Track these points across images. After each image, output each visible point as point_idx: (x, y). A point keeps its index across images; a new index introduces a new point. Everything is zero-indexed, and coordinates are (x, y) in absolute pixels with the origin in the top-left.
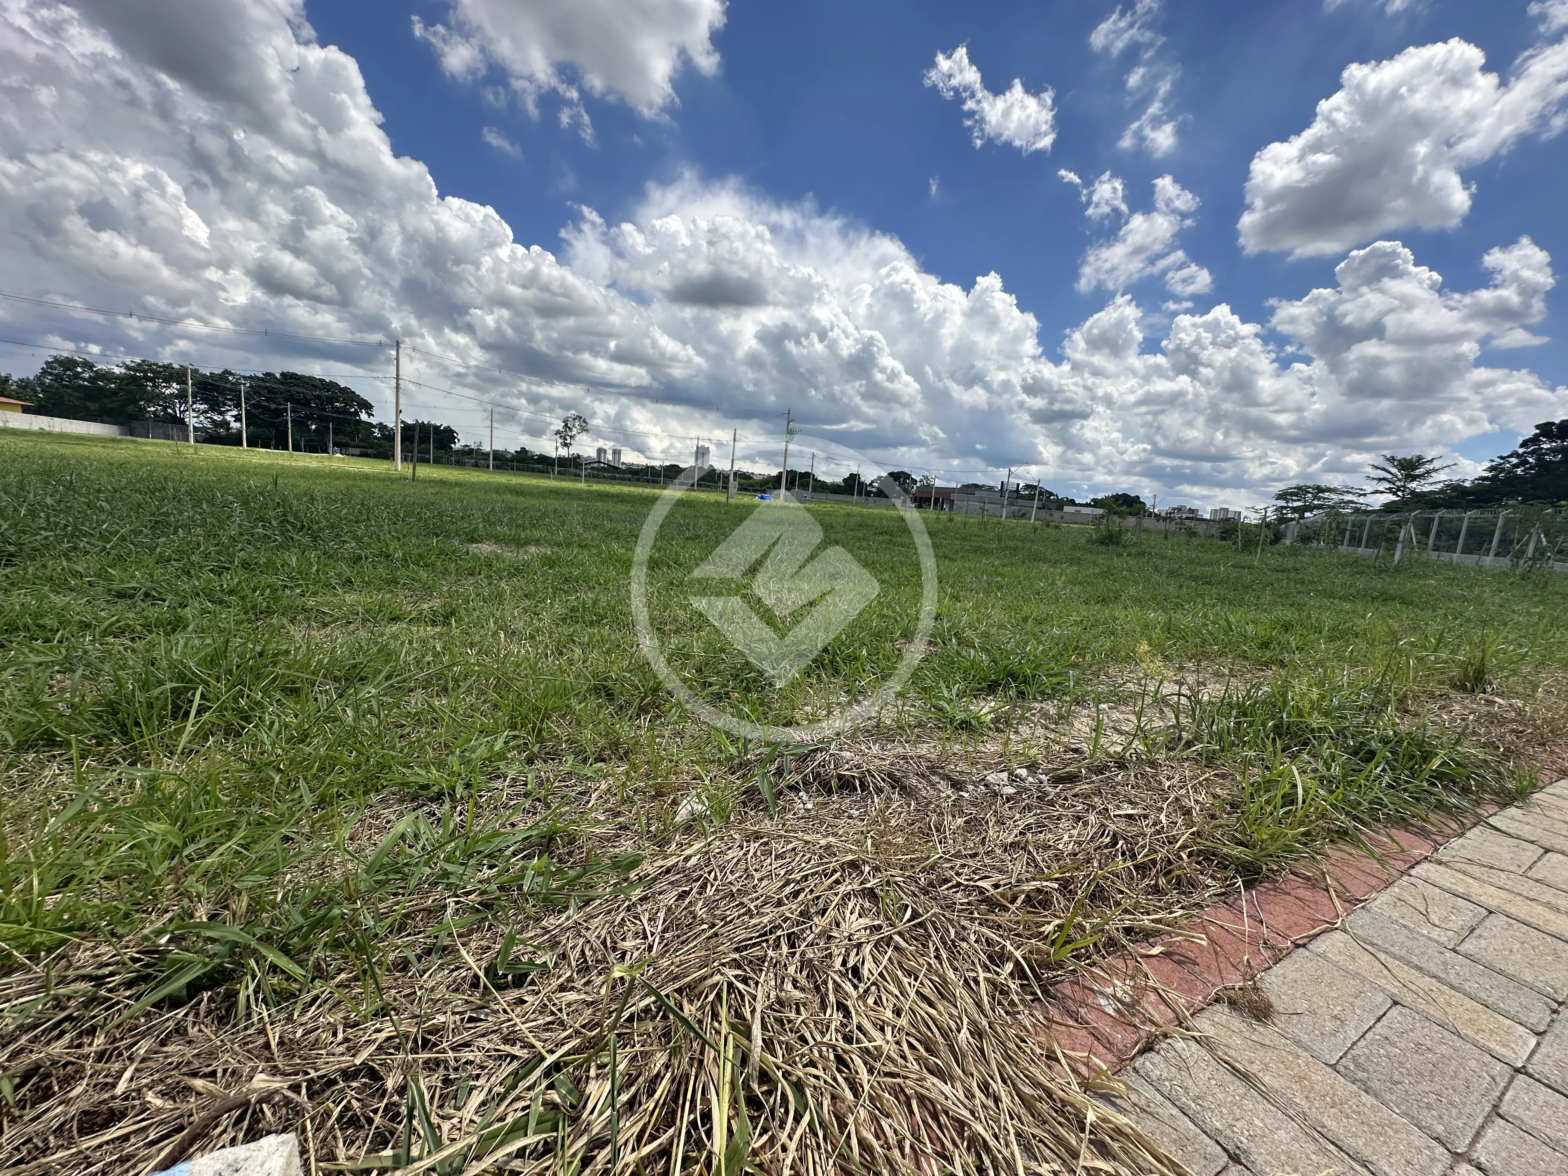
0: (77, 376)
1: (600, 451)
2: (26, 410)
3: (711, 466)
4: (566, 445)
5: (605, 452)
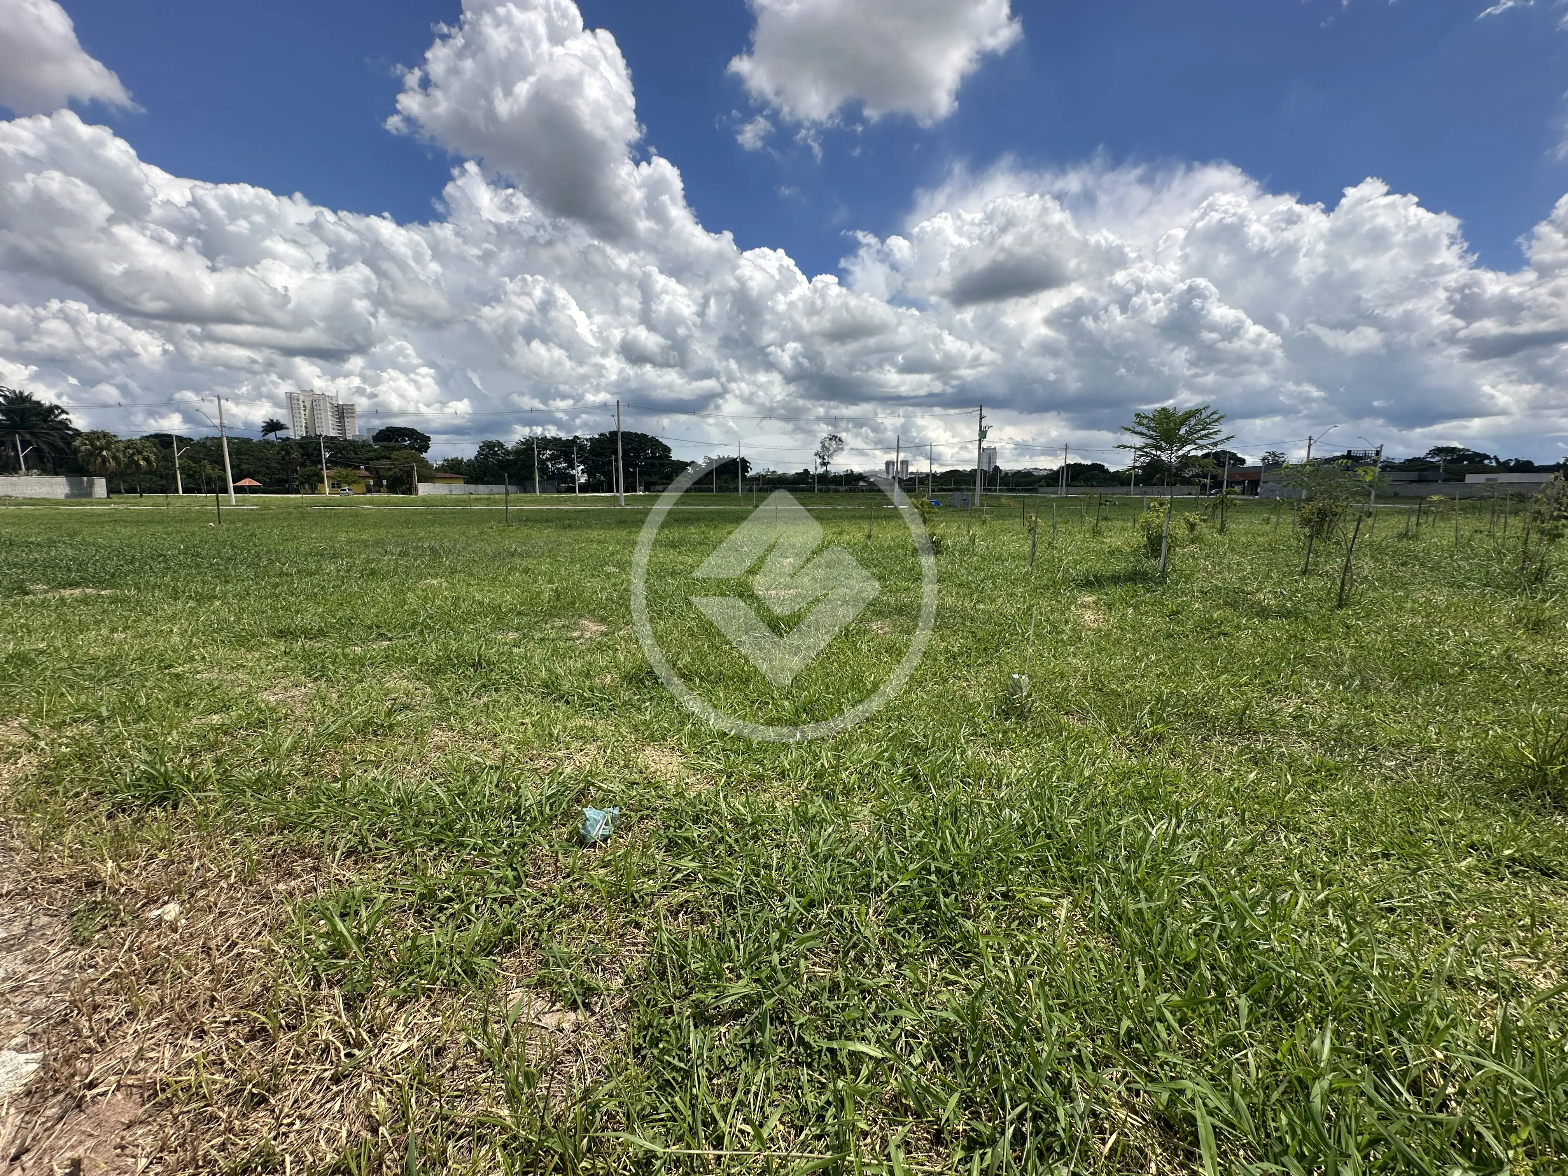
0: (495, 453)
1: (890, 464)
3: (997, 468)
4: (824, 464)
5: (894, 463)
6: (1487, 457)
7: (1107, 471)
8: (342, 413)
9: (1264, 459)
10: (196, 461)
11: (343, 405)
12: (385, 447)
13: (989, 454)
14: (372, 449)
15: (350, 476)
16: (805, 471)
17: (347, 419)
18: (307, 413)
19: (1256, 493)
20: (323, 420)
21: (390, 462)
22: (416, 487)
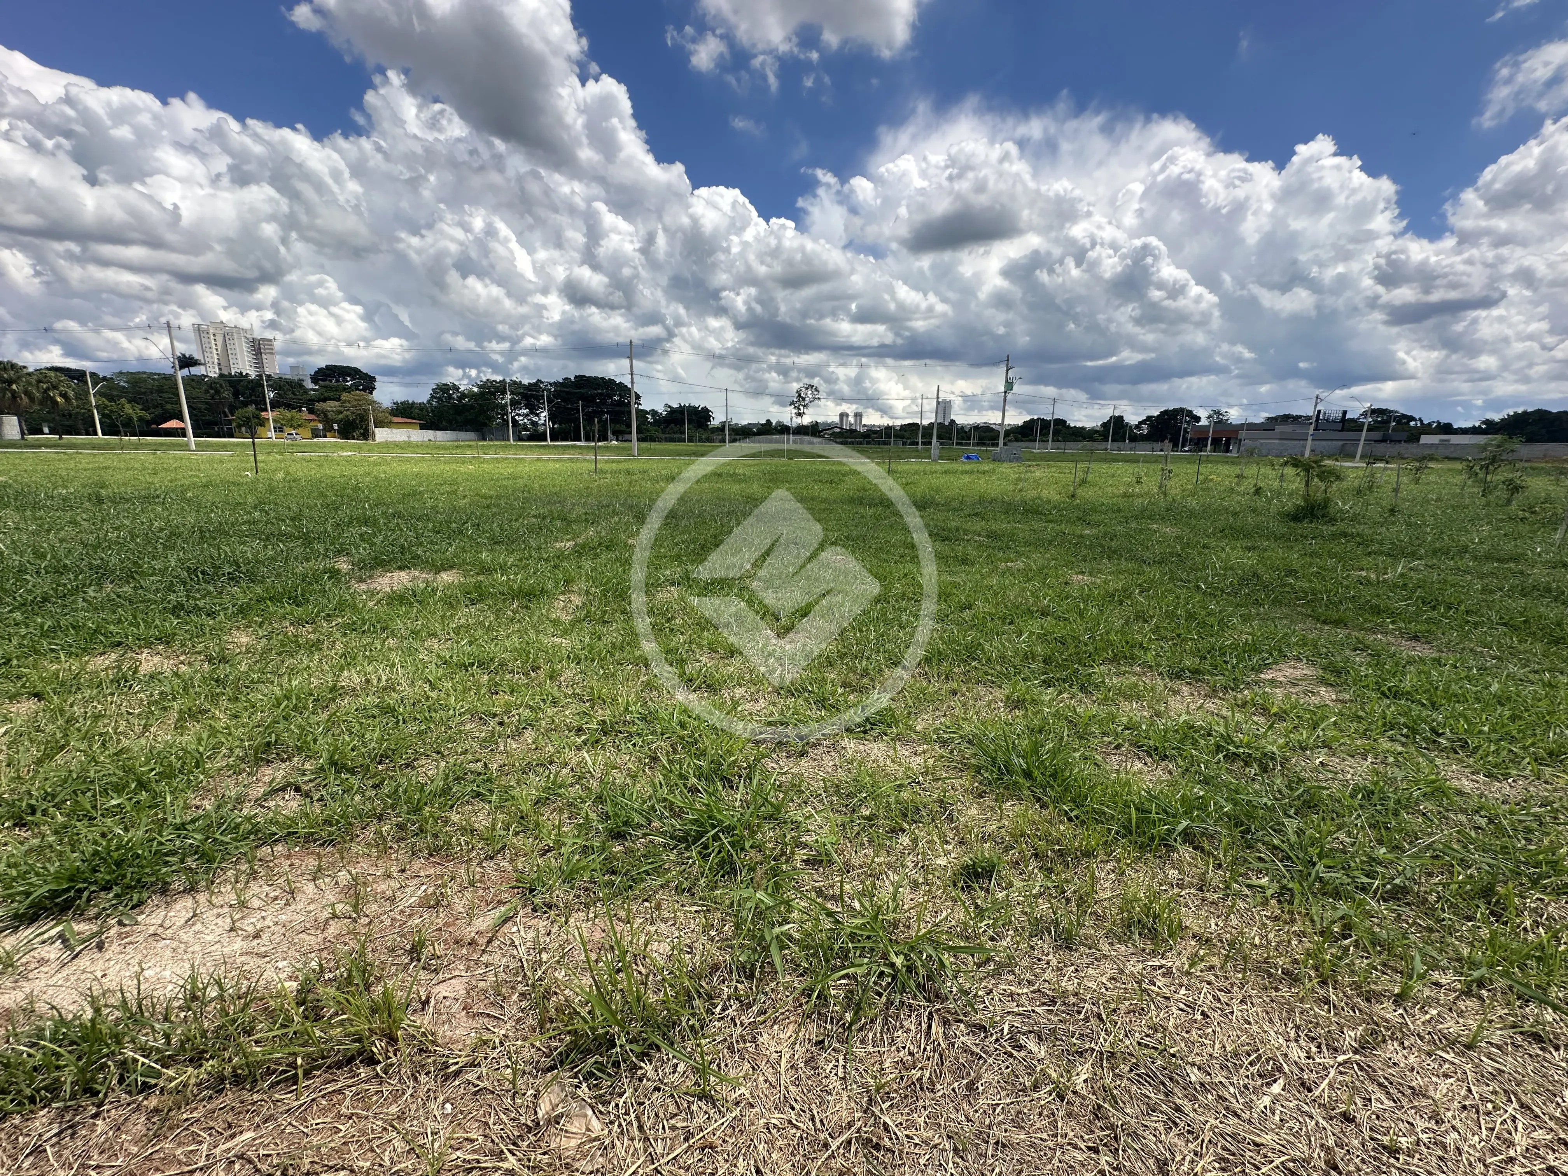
0: (450, 397)
1: (843, 415)
2: (422, 427)
3: (953, 421)
4: (800, 415)
5: (847, 415)
7: (1069, 426)
8: (259, 348)
10: (111, 399)
11: (259, 340)
12: (325, 387)
13: (943, 407)
14: (312, 389)
15: (292, 419)
16: (769, 422)
17: (264, 357)
18: (219, 348)
19: (1231, 452)
20: (239, 356)
21: (337, 403)
22: (374, 433)
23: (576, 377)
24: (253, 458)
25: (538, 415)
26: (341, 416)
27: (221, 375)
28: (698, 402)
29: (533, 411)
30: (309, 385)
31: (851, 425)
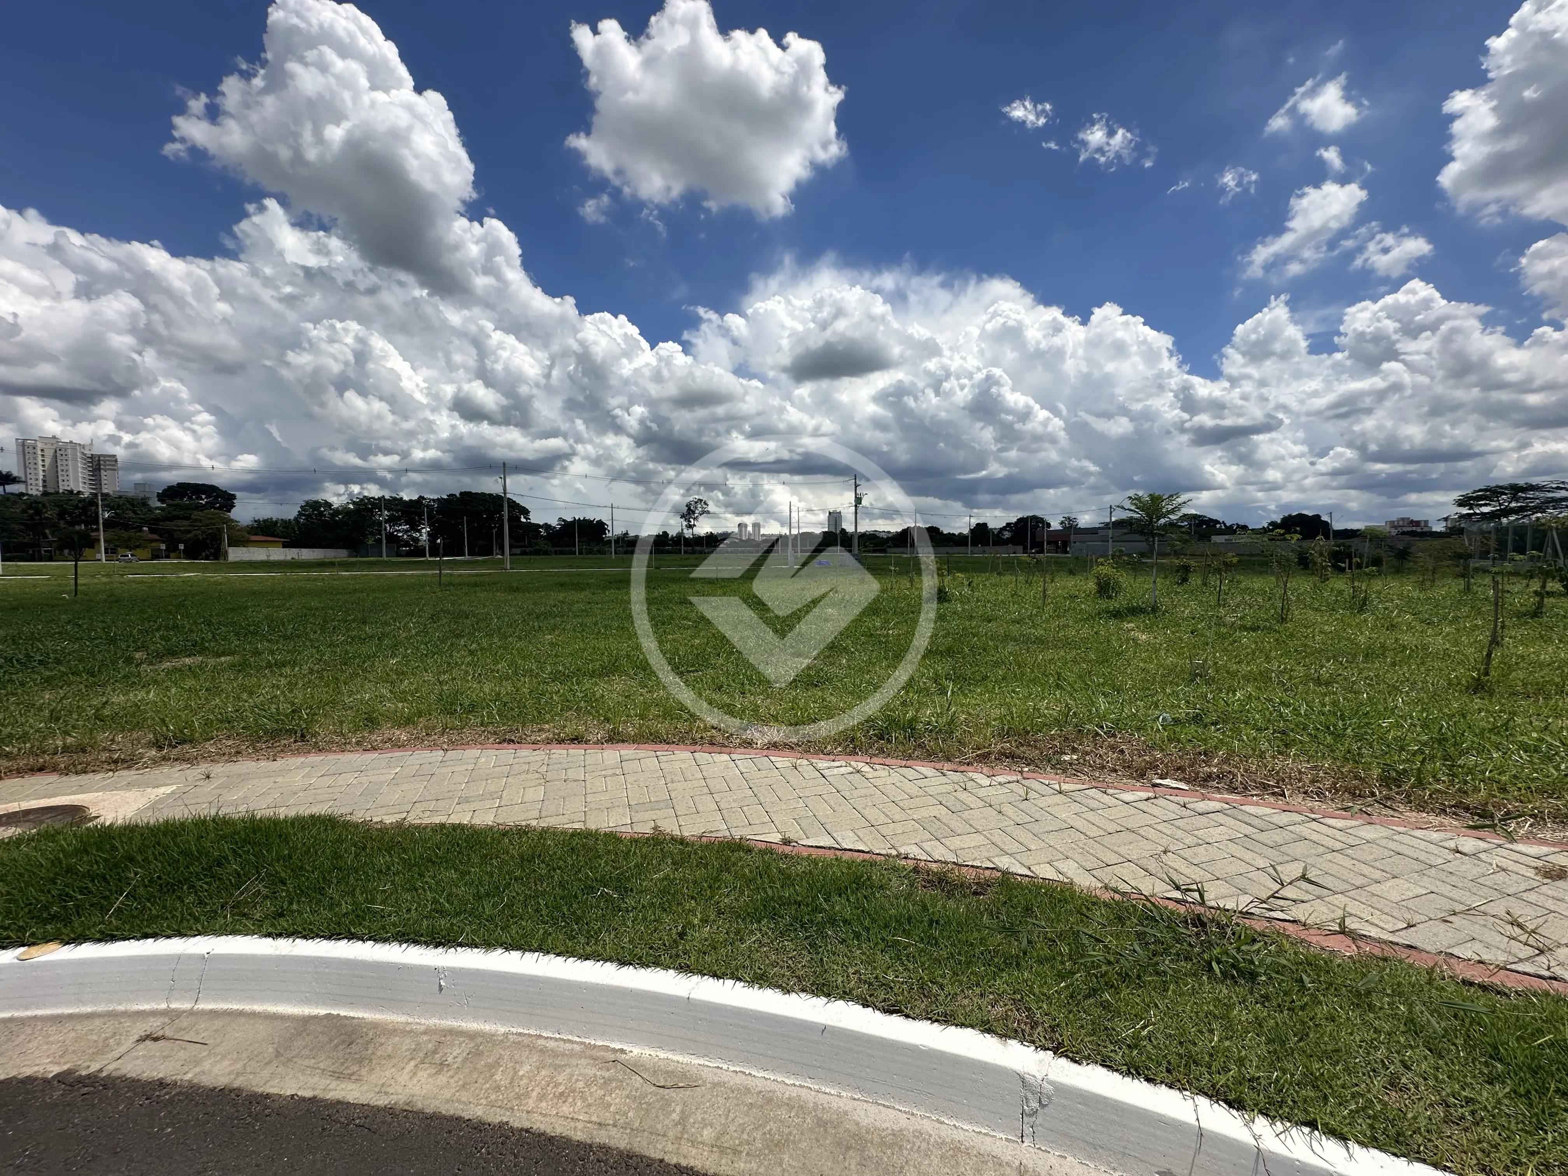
0: (321, 514)
1: (741, 526)
2: (286, 546)
3: (843, 530)
4: (690, 527)
5: (746, 526)
6: (1217, 522)
7: (942, 533)
8: (97, 465)
9: (1062, 523)
11: (99, 456)
12: (175, 505)
13: (835, 517)
14: (157, 508)
15: (130, 539)
16: (665, 533)
17: (103, 473)
18: (47, 463)
19: (1067, 552)
20: (71, 473)
21: (185, 523)
22: (226, 552)
23: (461, 493)
24: (73, 582)
25: (419, 531)
26: (189, 536)
27: (45, 494)
28: (593, 515)
29: (414, 527)
30: (155, 503)
31: (750, 534)
